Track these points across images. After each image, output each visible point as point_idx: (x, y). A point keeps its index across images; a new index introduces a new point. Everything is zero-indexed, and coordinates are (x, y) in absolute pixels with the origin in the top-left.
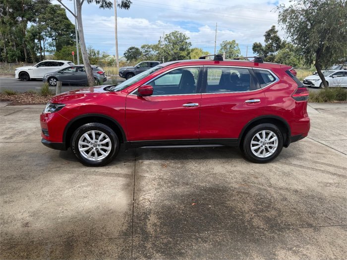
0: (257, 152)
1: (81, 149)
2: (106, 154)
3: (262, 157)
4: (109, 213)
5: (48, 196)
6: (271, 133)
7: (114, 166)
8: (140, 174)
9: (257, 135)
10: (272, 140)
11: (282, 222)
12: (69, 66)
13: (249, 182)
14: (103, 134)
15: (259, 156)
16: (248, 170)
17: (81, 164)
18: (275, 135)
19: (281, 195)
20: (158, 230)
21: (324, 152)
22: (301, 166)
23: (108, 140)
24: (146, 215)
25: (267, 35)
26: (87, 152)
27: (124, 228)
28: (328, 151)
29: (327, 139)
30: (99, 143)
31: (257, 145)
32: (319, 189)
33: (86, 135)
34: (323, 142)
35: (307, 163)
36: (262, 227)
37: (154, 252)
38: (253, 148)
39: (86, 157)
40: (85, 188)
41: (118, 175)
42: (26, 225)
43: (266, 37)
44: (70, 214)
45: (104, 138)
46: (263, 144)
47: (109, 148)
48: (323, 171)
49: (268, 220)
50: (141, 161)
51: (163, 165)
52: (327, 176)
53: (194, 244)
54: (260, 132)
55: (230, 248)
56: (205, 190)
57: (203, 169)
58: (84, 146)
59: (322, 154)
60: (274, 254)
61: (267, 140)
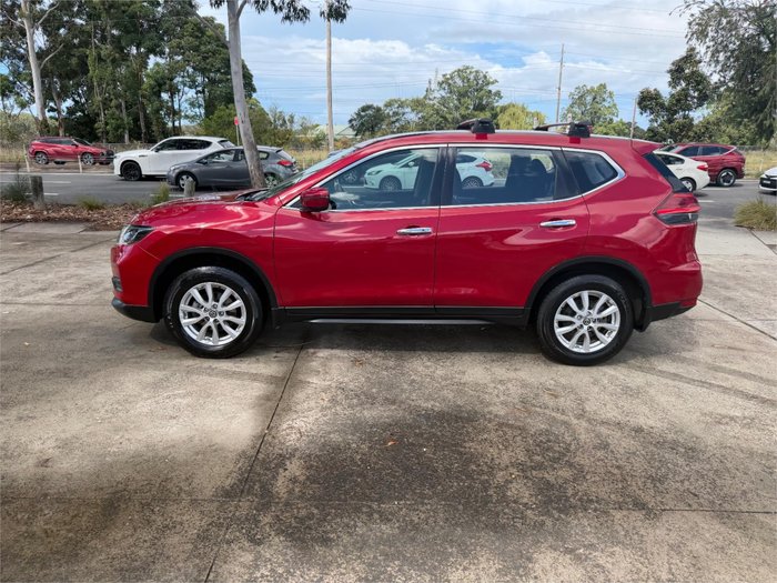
0: (569, 340)
1: (185, 321)
2: (236, 333)
3: (582, 351)
4: (207, 451)
5: (103, 411)
6: (604, 298)
7: (254, 359)
8: (301, 377)
9: (570, 301)
10: (606, 313)
11: (574, 495)
12: (221, 148)
13: (534, 406)
14: (228, 291)
15: (575, 350)
16: (543, 380)
17: (186, 353)
18: (612, 301)
19: (598, 436)
20: (297, 490)
21: (749, 347)
22: (675, 376)
23: (239, 303)
24: (282, 460)
25: (676, 71)
26: (198, 326)
27: (229, 482)
28: (759, 343)
29: (769, 317)
30: (220, 308)
31: (571, 323)
32: (697, 430)
33: (194, 292)
34: (757, 324)
35: (693, 369)
36: (525, 500)
37: (273, 533)
38: (559, 331)
39: (194, 337)
40: (179, 400)
41: (254, 377)
42: (45, 463)
43: (672, 75)
44: (132, 448)
45: (232, 299)
46: (584, 322)
47: (242, 321)
48: (725, 390)
49: (545, 488)
50: (312, 350)
51: (355, 361)
52: (730, 400)
53: (360, 524)
54: (576, 295)
55: (435, 539)
56: (428, 417)
57: (440, 372)
58: (191, 315)
59: (743, 350)
60: (529, 559)
61: (594, 314)
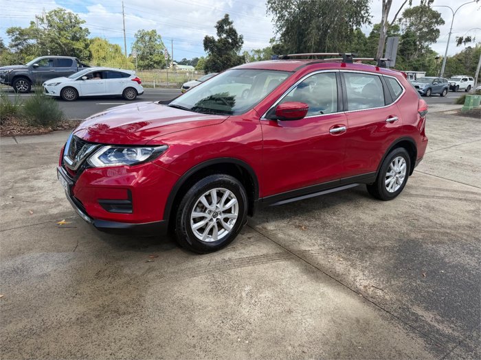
0: (389, 187)
1: (195, 226)
2: (231, 226)
3: (393, 191)
6: (402, 160)
8: (295, 248)
9: (391, 164)
10: (402, 168)
14: (227, 193)
15: (390, 191)
18: (405, 161)
20: (453, 326)
23: (234, 201)
24: (407, 310)
25: (220, 27)
27: (420, 342)
30: (221, 209)
31: (391, 177)
33: (203, 199)
38: (386, 182)
39: (200, 238)
40: (262, 295)
41: (268, 258)
43: (218, 29)
45: (229, 199)
47: (235, 214)
50: (260, 227)
